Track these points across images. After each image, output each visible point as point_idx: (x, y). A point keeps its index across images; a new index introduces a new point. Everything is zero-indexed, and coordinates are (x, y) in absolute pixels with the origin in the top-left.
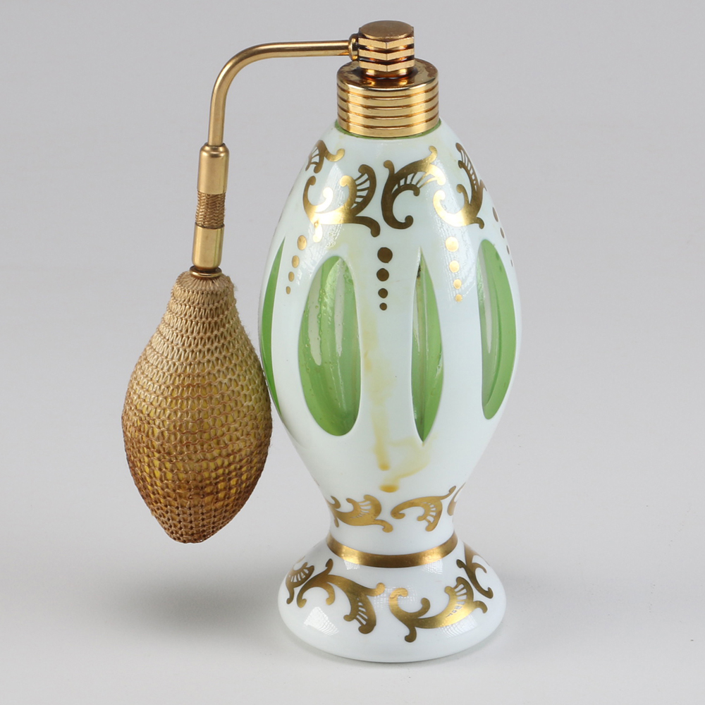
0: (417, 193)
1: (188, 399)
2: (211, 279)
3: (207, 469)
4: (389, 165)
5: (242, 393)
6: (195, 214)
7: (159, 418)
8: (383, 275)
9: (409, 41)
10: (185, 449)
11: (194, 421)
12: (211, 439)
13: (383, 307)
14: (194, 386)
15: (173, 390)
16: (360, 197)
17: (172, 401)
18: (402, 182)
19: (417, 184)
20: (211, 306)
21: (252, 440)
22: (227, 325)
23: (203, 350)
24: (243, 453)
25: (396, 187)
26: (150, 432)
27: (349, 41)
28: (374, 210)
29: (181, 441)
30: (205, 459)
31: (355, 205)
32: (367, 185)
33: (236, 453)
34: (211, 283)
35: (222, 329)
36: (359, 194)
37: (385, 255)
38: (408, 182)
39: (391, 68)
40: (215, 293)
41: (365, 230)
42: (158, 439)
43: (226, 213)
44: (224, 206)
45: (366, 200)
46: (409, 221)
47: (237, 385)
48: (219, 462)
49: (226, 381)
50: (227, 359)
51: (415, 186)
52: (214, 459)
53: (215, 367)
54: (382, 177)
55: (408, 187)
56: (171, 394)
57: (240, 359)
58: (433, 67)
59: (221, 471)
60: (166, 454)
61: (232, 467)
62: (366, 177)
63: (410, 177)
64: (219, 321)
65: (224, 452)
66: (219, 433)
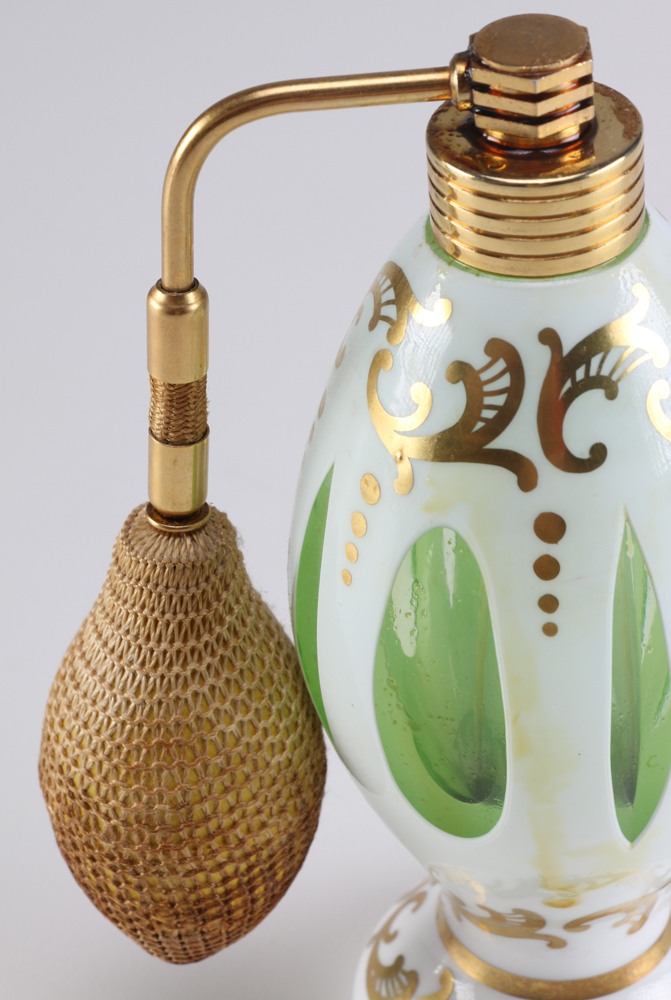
0: (612, 394)
1: (160, 769)
2: (190, 534)
3: (208, 883)
4: (549, 337)
5: (266, 743)
6: (147, 414)
7: (106, 801)
8: (547, 568)
9: (581, 69)
10: (160, 856)
11: (176, 807)
12: (210, 836)
13: (550, 630)
14: (169, 746)
15: (129, 752)
16: (491, 407)
17: (128, 774)
18: (580, 374)
19: (612, 373)
20: (193, 590)
21: (290, 818)
22: (228, 618)
23: (183, 674)
24: (275, 844)
25: (568, 384)
26: (92, 822)
27: (451, 69)
28: (522, 436)
29: (153, 844)
30: (202, 869)
31: (480, 425)
32: (505, 382)
33: (261, 849)
34: (189, 541)
35: (218, 629)
36: (488, 401)
37: (551, 527)
38: (593, 372)
39: (544, 131)
40: (198, 564)
41: (506, 478)
42: (107, 838)
43: (210, 409)
44: (205, 397)
45: (506, 415)
46: (599, 454)
47: (255, 729)
48: (229, 869)
49: (233, 727)
50: (233, 683)
51: (608, 378)
52: (220, 866)
53: (208, 704)
54: (537, 363)
55: (592, 383)
56: (126, 760)
57: (258, 675)
58: (632, 107)
59: (234, 882)
60: (126, 862)
61: (256, 870)
62: (501, 365)
63: (595, 361)
64: (210, 616)
65: (238, 853)
66: (226, 822)
